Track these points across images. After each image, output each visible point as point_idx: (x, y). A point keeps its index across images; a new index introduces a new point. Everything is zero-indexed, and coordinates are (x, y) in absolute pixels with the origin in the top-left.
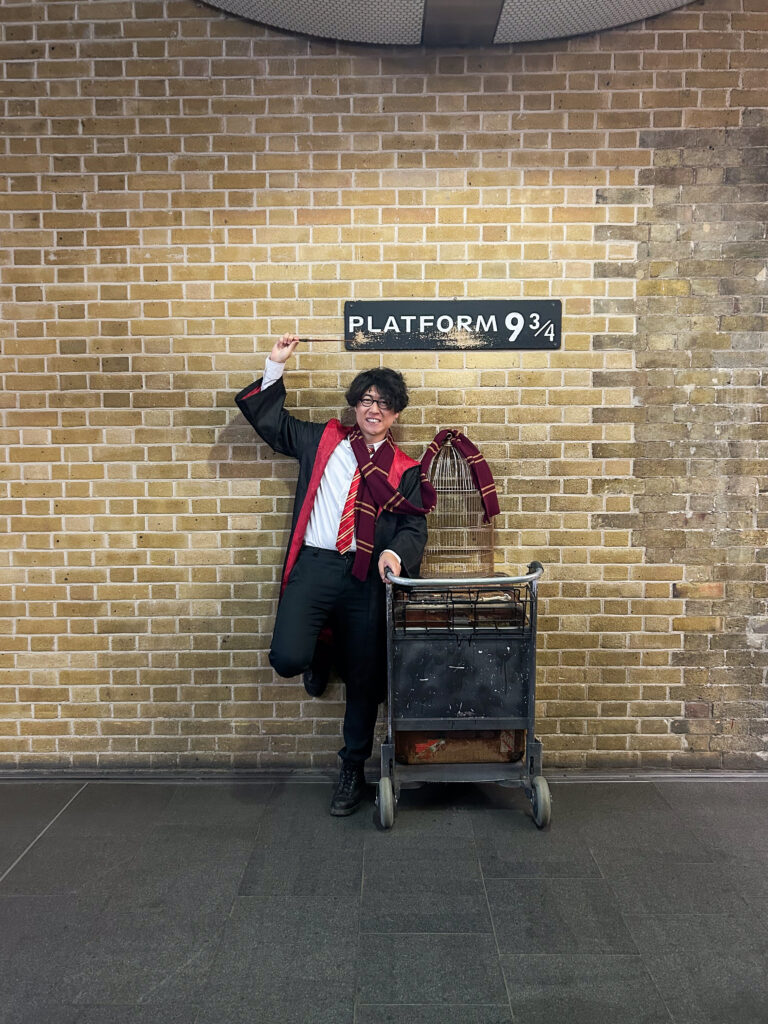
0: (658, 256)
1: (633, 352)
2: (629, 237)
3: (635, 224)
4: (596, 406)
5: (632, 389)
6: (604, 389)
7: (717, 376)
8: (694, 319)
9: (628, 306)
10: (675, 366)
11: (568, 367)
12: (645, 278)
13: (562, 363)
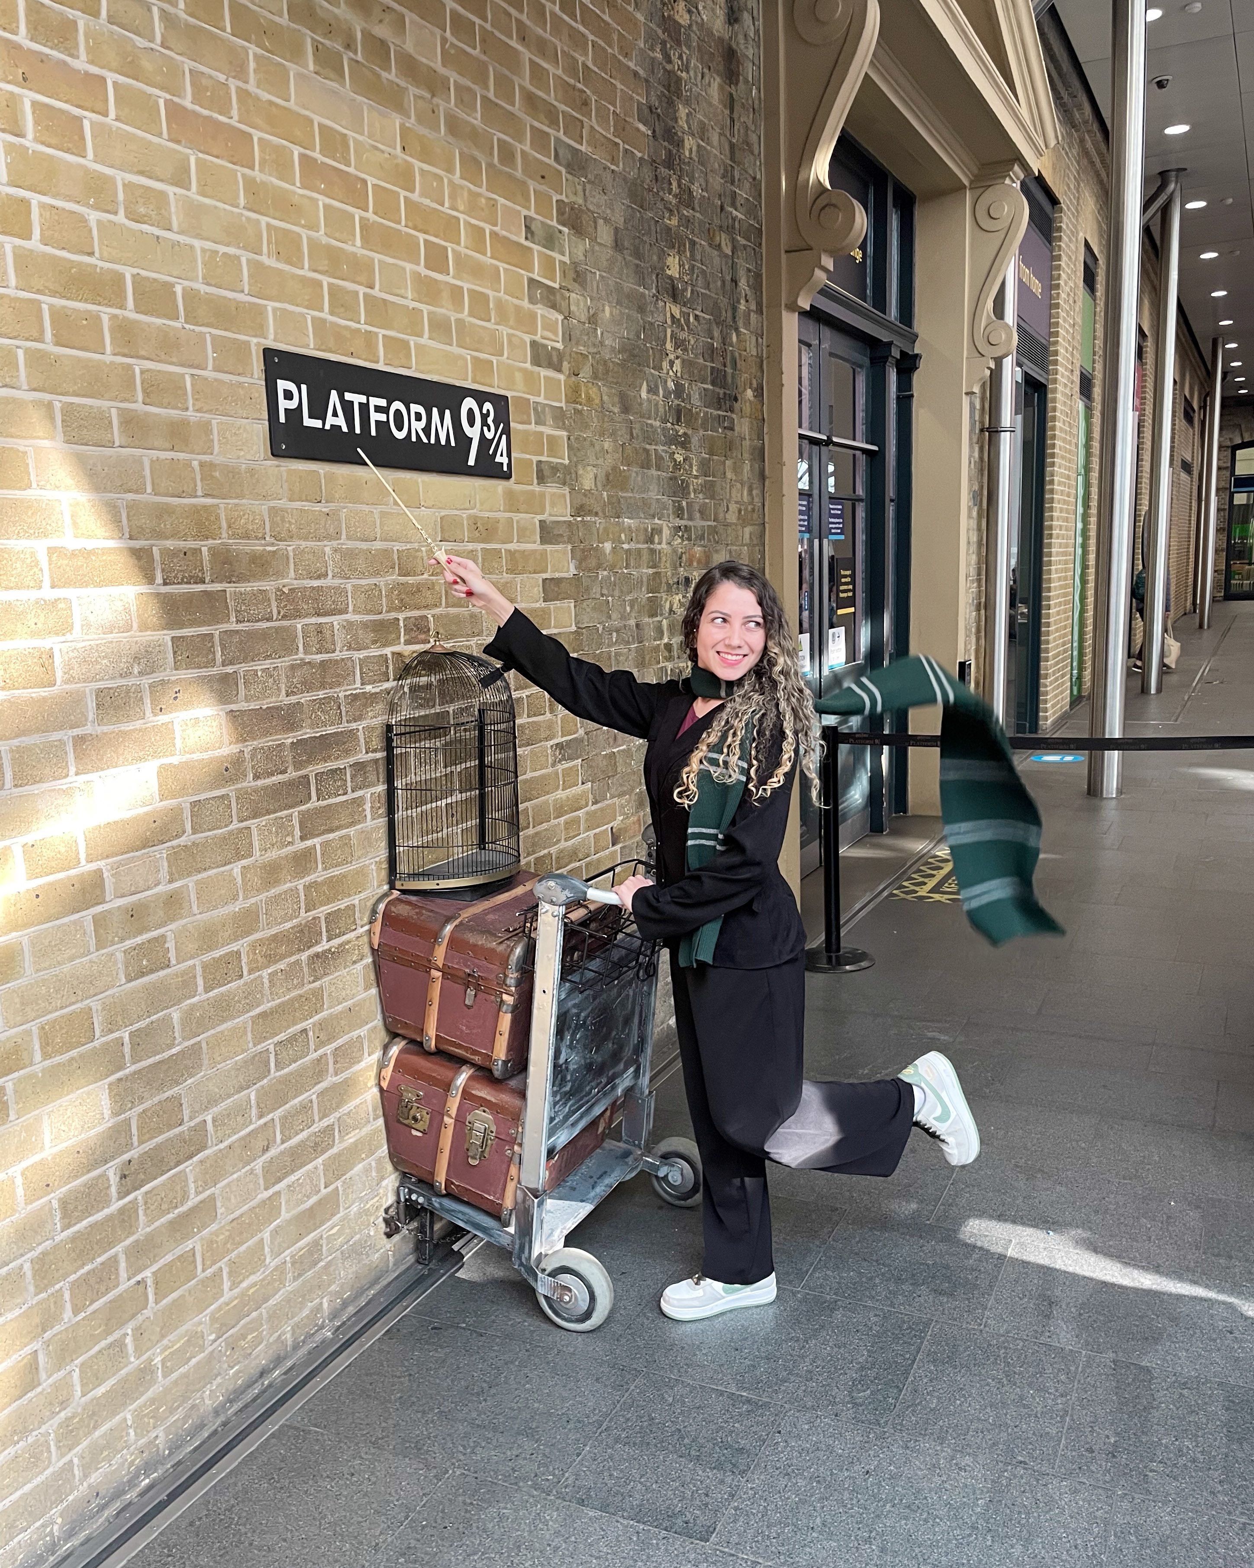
0: (577, 344)
1: (566, 490)
2: (554, 306)
3: (557, 286)
4: (545, 576)
5: (570, 547)
6: (549, 548)
7: (623, 530)
8: (606, 445)
9: (559, 416)
10: (596, 514)
11: (518, 511)
12: (569, 376)
13: (512, 502)
